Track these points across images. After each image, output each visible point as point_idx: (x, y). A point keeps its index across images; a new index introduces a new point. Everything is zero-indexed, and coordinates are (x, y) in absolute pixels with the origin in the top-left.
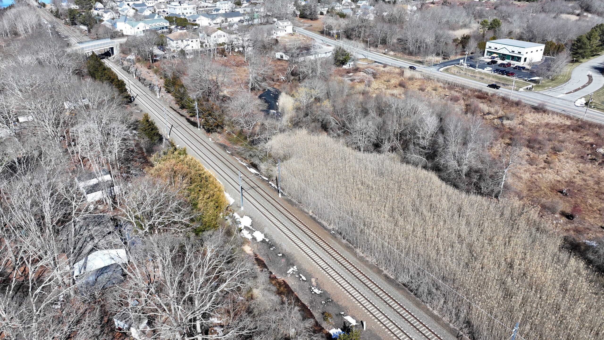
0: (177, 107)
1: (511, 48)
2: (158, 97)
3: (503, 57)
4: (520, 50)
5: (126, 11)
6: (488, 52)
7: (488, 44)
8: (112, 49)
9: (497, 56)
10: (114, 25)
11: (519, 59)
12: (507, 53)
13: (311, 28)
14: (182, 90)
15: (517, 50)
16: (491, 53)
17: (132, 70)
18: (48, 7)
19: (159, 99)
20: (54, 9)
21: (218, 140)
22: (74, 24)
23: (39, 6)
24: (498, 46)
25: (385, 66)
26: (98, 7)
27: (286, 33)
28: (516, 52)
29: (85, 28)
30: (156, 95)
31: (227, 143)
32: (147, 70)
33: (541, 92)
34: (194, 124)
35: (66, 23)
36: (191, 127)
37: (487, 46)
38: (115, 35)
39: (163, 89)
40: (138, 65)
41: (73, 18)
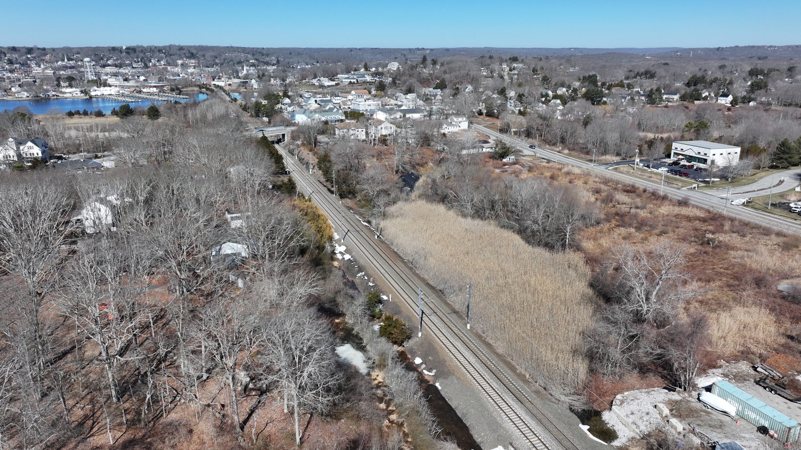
0: (323, 180)
1: (697, 150)
2: (311, 173)
3: (690, 158)
4: (706, 151)
5: (309, 106)
6: (675, 153)
7: (674, 145)
8: (283, 135)
9: (683, 157)
10: (293, 116)
11: (705, 161)
12: (693, 155)
13: (492, 126)
14: (328, 165)
15: (703, 151)
16: (678, 154)
17: (296, 152)
18: (239, 102)
19: (311, 175)
20: (244, 103)
21: (348, 204)
22: (257, 116)
23: (231, 101)
24: (685, 147)
25: (549, 161)
26: (285, 102)
27: (460, 129)
28: (702, 153)
29: (266, 119)
30: (309, 171)
31: (355, 207)
32: (308, 152)
33: (705, 192)
34: (332, 192)
35: (252, 116)
36: (329, 194)
37: (673, 148)
38: (289, 123)
39: (316, 167)
40: (302, 148)
41: (259, 110)
